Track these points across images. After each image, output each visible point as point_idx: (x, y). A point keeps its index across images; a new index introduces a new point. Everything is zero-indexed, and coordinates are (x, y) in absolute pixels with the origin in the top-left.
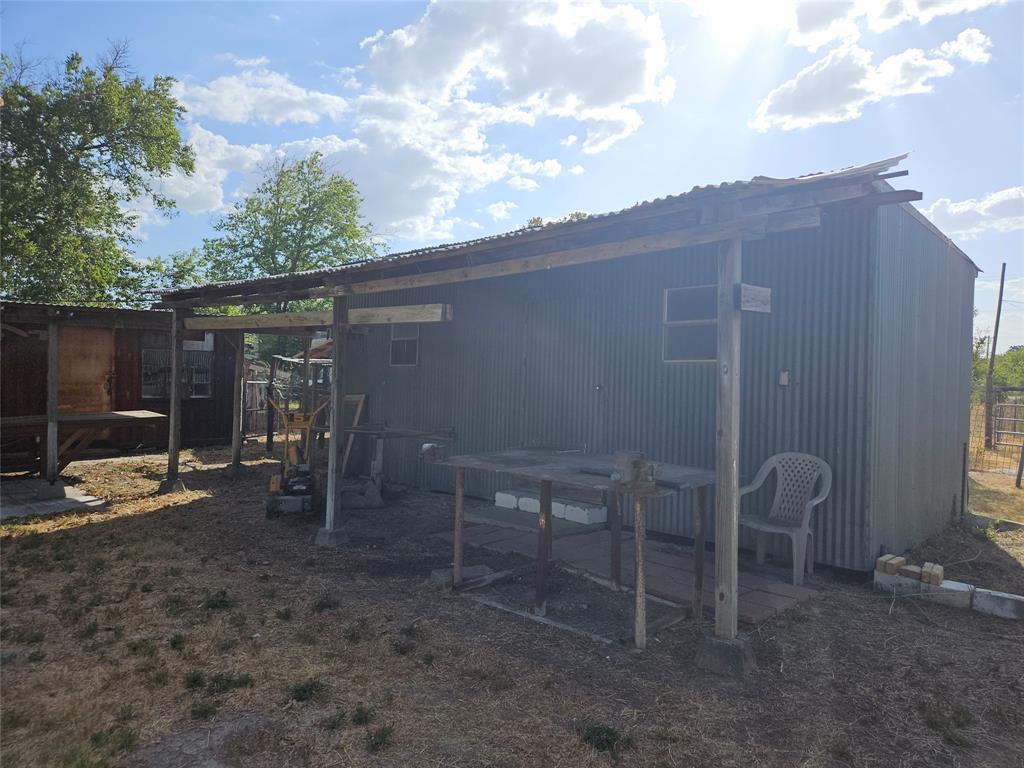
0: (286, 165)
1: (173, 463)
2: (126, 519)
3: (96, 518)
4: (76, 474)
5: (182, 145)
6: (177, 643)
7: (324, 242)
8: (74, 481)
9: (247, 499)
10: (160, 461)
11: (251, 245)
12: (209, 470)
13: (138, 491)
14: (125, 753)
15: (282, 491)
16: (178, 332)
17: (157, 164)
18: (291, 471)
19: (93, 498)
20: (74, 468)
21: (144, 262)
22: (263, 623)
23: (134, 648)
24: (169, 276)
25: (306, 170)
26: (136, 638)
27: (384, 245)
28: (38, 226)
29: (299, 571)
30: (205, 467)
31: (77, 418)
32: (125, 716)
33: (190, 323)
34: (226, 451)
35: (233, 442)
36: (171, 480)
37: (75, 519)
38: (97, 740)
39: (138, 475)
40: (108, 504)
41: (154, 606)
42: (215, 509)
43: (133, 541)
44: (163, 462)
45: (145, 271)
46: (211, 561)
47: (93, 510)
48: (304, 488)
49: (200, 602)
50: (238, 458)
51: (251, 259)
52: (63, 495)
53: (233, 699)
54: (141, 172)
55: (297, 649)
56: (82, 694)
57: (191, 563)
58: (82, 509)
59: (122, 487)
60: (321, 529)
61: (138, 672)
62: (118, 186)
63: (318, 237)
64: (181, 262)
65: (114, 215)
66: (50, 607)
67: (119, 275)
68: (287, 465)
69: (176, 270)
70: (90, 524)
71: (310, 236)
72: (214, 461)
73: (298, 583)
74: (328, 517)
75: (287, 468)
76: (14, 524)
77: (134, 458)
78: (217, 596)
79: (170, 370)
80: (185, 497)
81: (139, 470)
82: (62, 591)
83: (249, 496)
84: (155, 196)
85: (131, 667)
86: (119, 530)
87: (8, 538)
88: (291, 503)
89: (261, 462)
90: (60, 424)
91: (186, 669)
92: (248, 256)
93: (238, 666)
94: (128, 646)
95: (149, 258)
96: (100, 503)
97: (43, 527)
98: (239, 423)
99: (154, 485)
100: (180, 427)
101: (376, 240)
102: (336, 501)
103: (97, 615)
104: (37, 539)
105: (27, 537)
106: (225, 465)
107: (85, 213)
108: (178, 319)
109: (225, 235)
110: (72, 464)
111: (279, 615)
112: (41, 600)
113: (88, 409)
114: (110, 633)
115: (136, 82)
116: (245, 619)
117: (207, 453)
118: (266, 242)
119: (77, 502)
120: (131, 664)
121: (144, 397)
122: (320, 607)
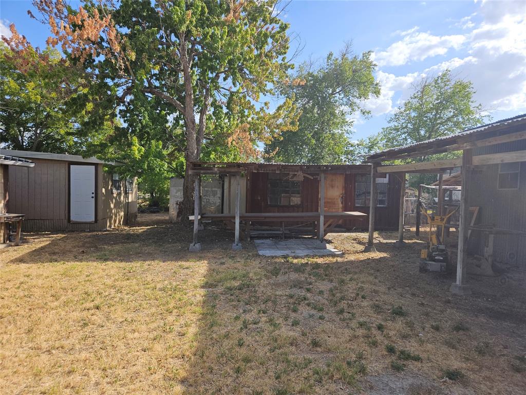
0: (427, 82)
1: (371, 238)
2: (351, 262)
3: (339, 259)
4: (330, 239)
5: (375, 83)
6: (380, 328)
7: (449, 119)
8: (330, 242)
9: (408, 260)
10: (364, 236)
11: (406, 127)
12: (387, 243)
13: (355, 249)
14: (361, 375)
15: (428, 259)
16: (374, 174)
17: (363, 95)
18: (434, 248)
19: (337, 250)
20: (329, 236)
21: (356, 142)
22: (424, 329)
23: (361, 325)
24: (367, 148)
25: (440, 81)
26: (361, 320)
27: (489, 116)
28: (315, 132)
29: (442, 305)
30: (385, 241)
31: (330, 214)
32: (360, 357)
33: (380, 170)
34: (394, 234)
35: (399, 230)
36: (369, 247)
37: (331, 259)
38: (349, 363)
39: (355, 242)
40: (343, 254)
41: (367, 306)
42: (391, 263)
43: (356, 273)
44: (365, 237)
45: (356, 146)
46: (392, 289)
47: (338, 256)
48: (442, 258)
49: (389, 310)
50: (402, 238)
51: (406, 134)
52: (325, 248)
53: (412, 365)
54: (356, 100)
55: (445, 349)
56: (341, 340)
57: (382, 289)
58: (333, 255)
59: (348, 246)
60: (453, 283)
61: (364, 337)
62: (346, 108)
63: (445, 117)
64: (372, 140)
65: (344, 122)
66: (325, 296)
67: (346, 149)
68: (431, 244)
69: (370, 144)
70: (337, 262)
71: (440, 118)
72: (389, 238)
73: (442, 312)
74: (458, 277)
75: (431, 246)
76: (309, 257)
77: (352, 234)
78: (397, 308)
79: (370, 193)
80: (377, 255)
81: (354, 239)
82: (329, 291)
83: (408, 258)
84: (361, 110)
85: (360, 334)
86: (349, 267)
87: (307, 263)
88: (434, 266)
89: (414, 241)
90: (325, 217)
91: (386, 342)
92: (405, 133)
93: (413, 349)
94: (359, 323)
95: (358, 140)
96: (340, 253)
97: (320, 261)
98: (402, 220)
99: (362, 248)
100: (374, 220)
101: (483, 114)
102: (463, 268)
103: (343, 305)
104: (317, 266)
105: (314, 264)
106: (395, 241)
107: (333, 123)
108: (374, 168)
109: (393, 124)
110: (329, 234)
111: (433, 327)
112: (321, 293)
113: (334, 210)
114: (350, 314)
115: (355, 58)
116: (414, 324)
117: (385, 234)
118: (414, 125)
119: (331, 251)
120: (361, 332)
121: (356, 205)
122: (458, 328)
